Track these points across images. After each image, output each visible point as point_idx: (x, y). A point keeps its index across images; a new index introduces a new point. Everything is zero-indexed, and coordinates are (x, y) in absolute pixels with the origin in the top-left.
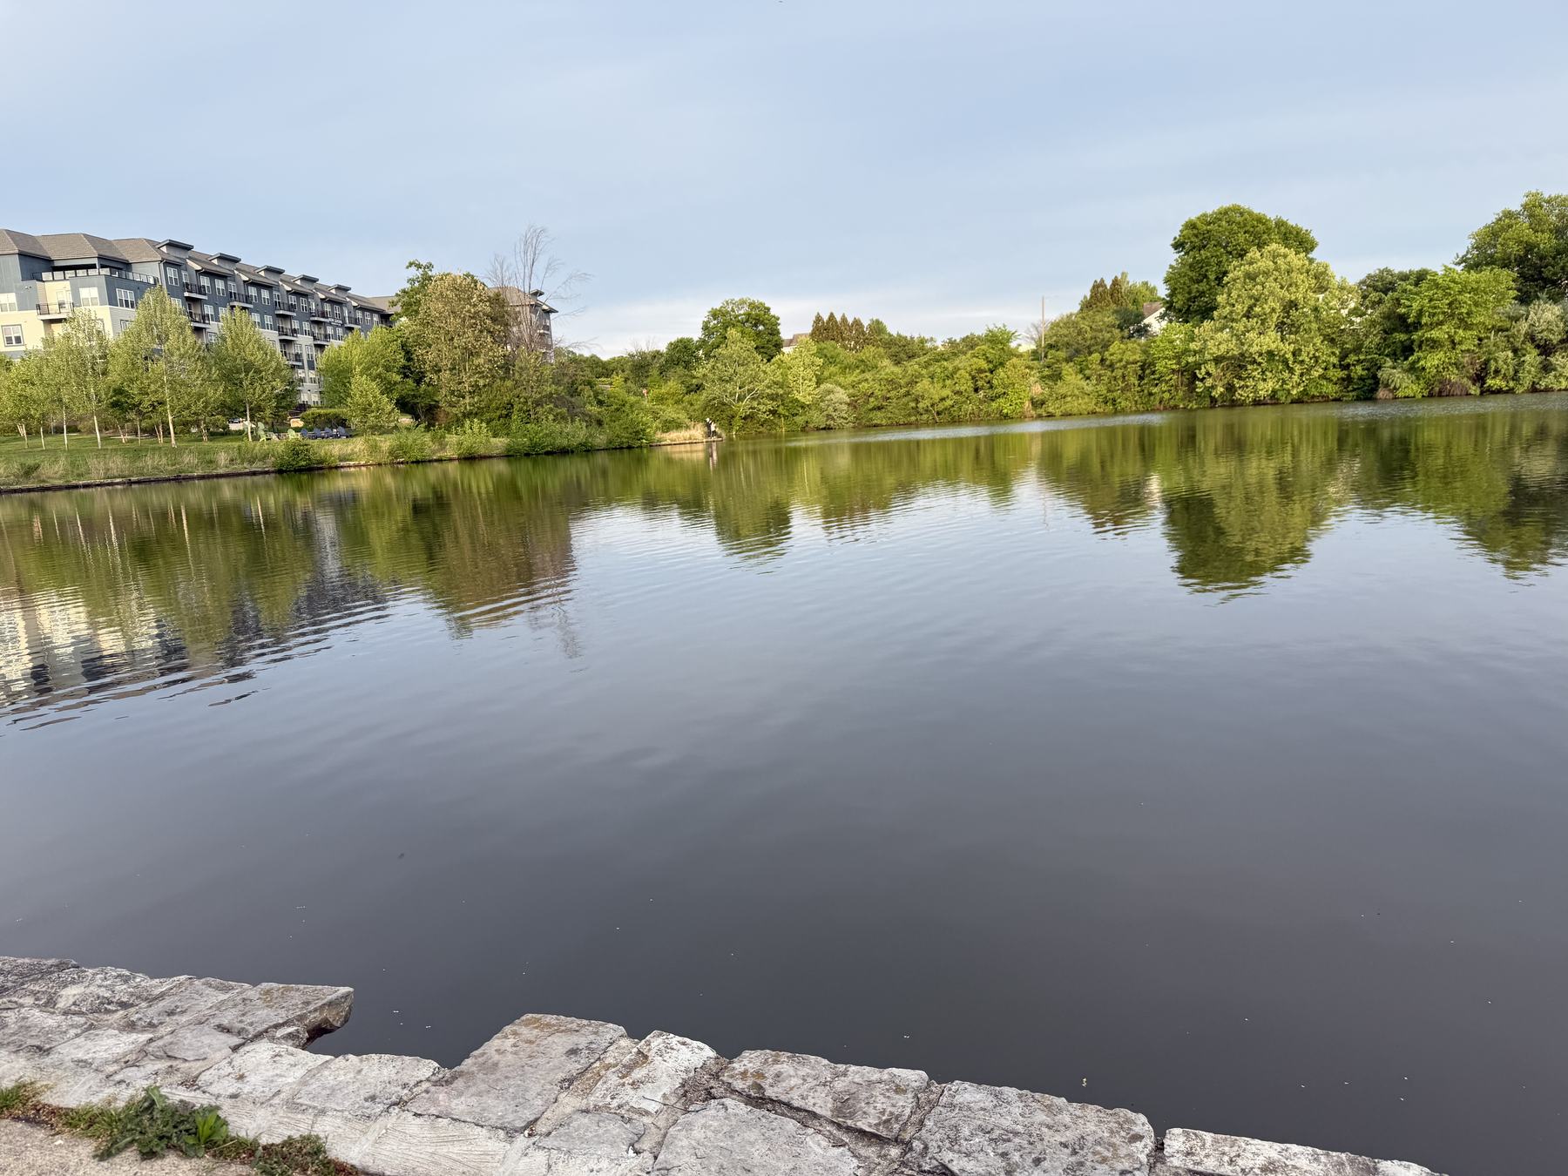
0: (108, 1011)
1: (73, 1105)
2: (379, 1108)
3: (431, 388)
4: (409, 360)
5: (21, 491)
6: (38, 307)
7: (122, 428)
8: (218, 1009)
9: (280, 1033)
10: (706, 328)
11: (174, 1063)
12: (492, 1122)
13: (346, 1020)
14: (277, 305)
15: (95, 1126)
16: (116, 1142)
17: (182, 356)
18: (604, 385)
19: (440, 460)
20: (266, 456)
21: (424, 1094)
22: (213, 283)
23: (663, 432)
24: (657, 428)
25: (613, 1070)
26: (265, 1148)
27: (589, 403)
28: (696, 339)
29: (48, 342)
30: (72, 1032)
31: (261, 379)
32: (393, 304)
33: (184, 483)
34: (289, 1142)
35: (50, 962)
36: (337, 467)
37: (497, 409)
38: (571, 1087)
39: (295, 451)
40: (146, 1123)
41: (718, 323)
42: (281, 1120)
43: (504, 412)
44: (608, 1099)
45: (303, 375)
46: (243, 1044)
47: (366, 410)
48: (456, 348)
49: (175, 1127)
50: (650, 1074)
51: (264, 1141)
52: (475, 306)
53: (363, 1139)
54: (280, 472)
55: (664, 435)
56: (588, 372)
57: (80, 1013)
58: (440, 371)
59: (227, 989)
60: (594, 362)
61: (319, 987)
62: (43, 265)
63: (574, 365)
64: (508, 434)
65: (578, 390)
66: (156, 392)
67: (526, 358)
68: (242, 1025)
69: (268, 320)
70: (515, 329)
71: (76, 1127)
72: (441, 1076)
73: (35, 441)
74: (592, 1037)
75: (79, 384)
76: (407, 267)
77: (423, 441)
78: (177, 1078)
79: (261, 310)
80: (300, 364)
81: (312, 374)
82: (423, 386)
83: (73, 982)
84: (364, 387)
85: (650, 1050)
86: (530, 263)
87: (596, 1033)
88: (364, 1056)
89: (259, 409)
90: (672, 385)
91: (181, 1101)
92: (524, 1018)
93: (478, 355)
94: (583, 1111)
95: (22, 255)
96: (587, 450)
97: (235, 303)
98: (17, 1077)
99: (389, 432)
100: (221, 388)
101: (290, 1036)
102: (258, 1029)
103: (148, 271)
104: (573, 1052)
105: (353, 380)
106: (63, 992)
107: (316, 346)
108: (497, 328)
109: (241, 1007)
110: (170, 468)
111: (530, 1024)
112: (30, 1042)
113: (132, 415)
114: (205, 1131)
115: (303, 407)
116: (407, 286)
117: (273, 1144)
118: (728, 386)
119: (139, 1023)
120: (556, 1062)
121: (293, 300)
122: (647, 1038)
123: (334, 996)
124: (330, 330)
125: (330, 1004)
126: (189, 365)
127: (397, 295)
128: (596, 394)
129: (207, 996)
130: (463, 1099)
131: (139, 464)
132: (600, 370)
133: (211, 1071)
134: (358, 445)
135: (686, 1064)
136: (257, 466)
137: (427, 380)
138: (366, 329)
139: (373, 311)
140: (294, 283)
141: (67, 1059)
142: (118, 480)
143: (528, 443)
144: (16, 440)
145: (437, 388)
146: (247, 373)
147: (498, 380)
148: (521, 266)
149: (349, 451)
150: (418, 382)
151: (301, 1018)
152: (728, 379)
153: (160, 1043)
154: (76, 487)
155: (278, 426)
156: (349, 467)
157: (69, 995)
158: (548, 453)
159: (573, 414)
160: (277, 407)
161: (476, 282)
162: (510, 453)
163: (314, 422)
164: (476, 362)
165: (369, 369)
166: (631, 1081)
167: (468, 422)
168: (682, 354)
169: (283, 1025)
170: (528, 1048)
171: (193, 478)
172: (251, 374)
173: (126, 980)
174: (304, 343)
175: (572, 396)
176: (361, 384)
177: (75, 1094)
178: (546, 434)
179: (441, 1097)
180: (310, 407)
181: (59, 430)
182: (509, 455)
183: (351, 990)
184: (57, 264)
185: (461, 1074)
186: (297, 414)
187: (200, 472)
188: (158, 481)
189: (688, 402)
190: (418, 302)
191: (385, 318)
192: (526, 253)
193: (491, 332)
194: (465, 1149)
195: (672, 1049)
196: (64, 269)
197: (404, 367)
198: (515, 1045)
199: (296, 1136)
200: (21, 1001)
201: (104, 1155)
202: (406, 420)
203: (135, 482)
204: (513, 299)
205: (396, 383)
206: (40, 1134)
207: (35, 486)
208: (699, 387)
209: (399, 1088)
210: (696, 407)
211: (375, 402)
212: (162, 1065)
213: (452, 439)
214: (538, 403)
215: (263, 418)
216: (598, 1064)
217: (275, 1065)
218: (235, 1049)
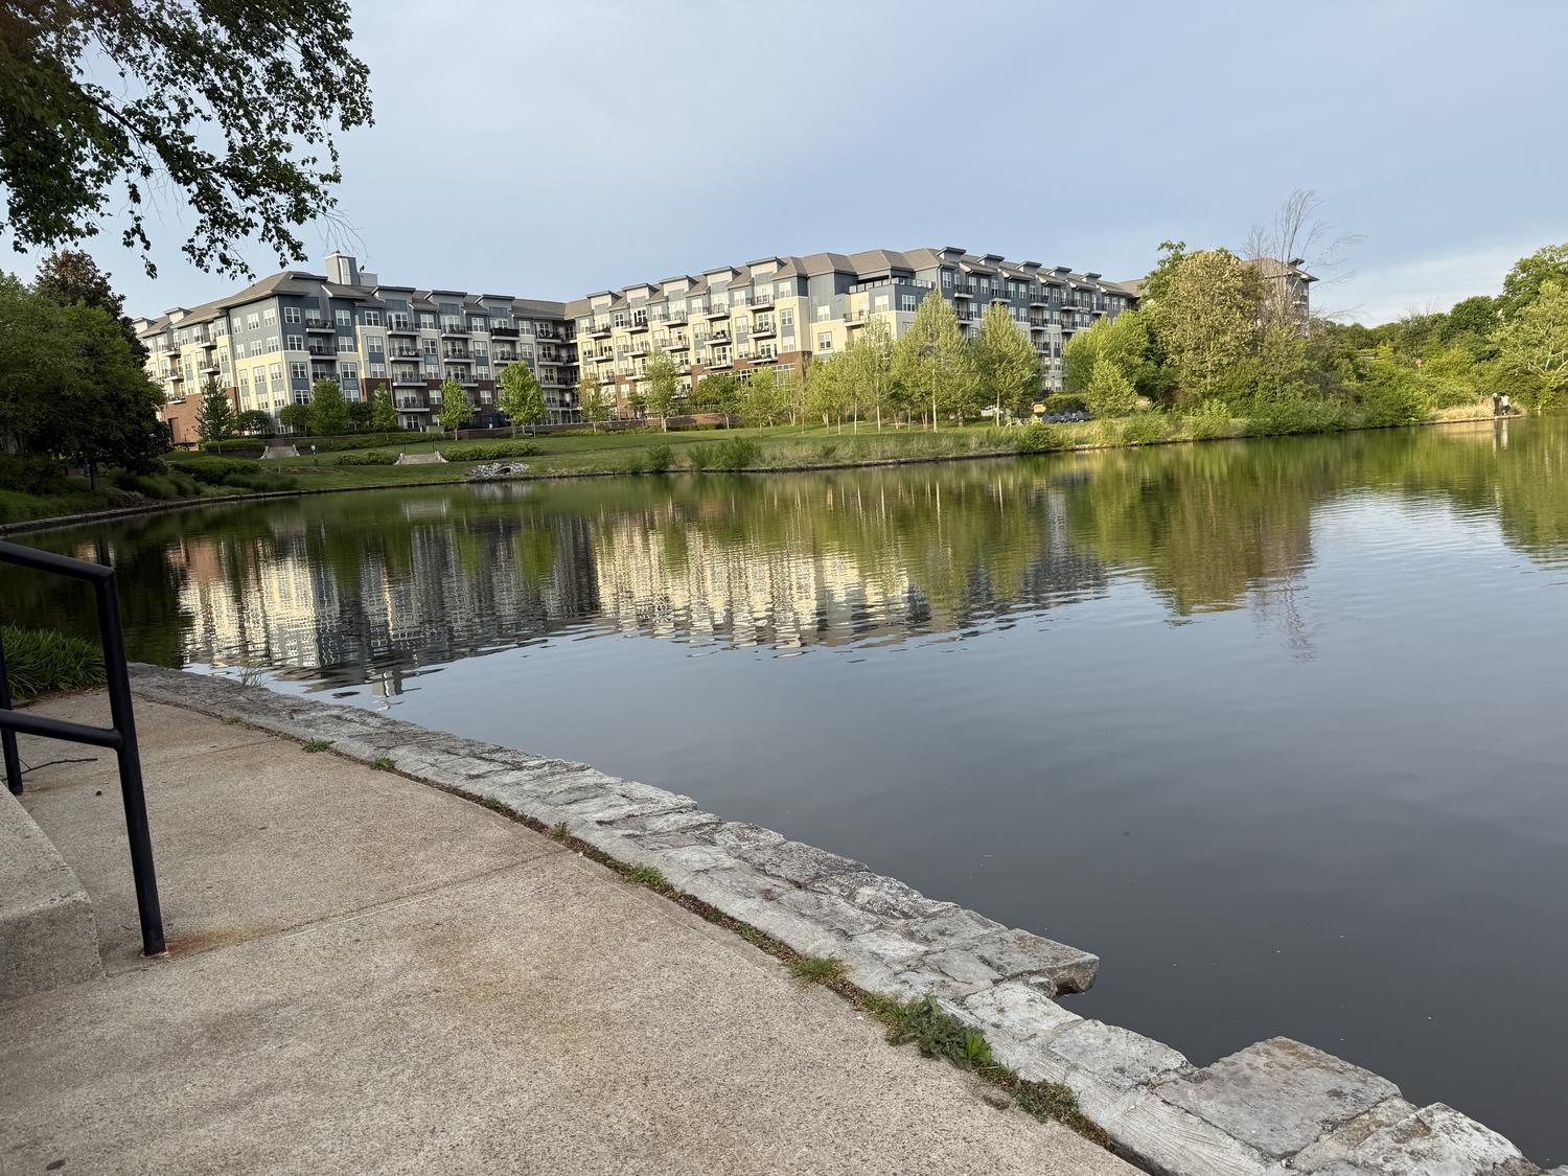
0: (893, 917)
1: (870, 990)
2: (1128, 1083)
3: (1172, 369)
4: (1152, 342)
5: (822, 468)
6: (845, 316)
7: (897, 416)
8: (980, 941)
9: (1033, 980)
10: (1510, 283)
11: (947, 979)
12: (1246, 1137)
13: (1091, 987)
14: (1031, 298)
15: (887, 1014)
16: (902, 1034)
17: (948, 351)
18: (1366, 357)
19: (1174, 442)
20: (1010, 440)
21: (1172, 1084)
22: (979, 283)
23: (1440, 408)
24: (1432, 404)
25: (1386, 1129)
26: (1023, 1082)
27: (1347, 378)
28: (1494, 296)
29: (849, 345)
30: (868, 927)
31: (1012, 368)
32: (1142, 287)
33: (941, 464)
34: (1044, 1085)
35: (850, 861)
36: (1073, 450)
37: (1240, 388)
38: (1335, 1132)
39: (1036, 435)
40: (925, 1025)
41: (1528, 276)
42: (1037, 1061)
43: (1247, 391)
44: (1380, 1160)
45: (1049, 363)
46: (1002, 980)
47: (1105, 393)
48: (1201, 327)
49: (948, 1037)
50: (1435, 1150)
51: (1022, 1075)
52: (1226, 281)
53: (1112, 1106)
54: (1021, 454)
55: (1440, 412)
56: (1348, 343)
57: (873, 912)
58: (1183, 351)
59: (986, 926)
60: (1357, 332)
61: (1068, 947)
62: (851, 279)
63: (1332, 336)
64: (1249, 414)
65: (1335, 364)
66: (925, 384)
67: (1278, 332)
68: (1001, 963)
69: (1023, 312)
70: (1267, 303)
71: (872, 1009)
72: (1189, 1071)
73: (834, 428)
74: (1359, 1085)
75: (868, 380)
76: (1159, 249)
77: (1161, 423)
78: (948, 993)
79: (1017, 304)
80: (1047, 352)
81: (1057, 361)
82: (1164, 368)
83: (867, 884)
84: (1105, 372)
85: (1432, 1122)
86: (1291, 230)
87: (1364, 1082)
88: (1113, 1027)
89: (1008, 396)
90: (1457, 352)
91: (953, 1015)
92: (1277, 1039)
93: (1225, 333)
94: (1350, 1163)
95: (837, 273)
96: (1340, 430)
97: (996, 299)
98: (829, 952)
99: (1127, 414)
100: (978, 378)
101: (1041, 986)
102: (1015, 971)
103: (928, 277)
104: (1336, 1094)
105: (1095, 365)
106: (861, 890)
107: (1064, 334)
108: (1248, 302)
109: (999, 945)
110: (931, 450)
111: (1284, 1048)
112: (839, 925)
113: (905, 405)
114: (973, 1049)
115: (1047, 393)
116: (1157, 268)
117: (1030, 1082)
118: (1536, 351)
119: (918, 934)
120: (1317, 1098)
121: (1046, 292)
122: (1429, 1107)
123: (1082, 960)
124: (1078, 318)
125: (1078, 966)
126: (954, 358)
127: (1146, 278)
128: (1357, 368)
129: (970, 926)
130: (1212, 1102)
131: (908, 447)
132: (1363, 340)
133: (976, 996)
134: (1095, 428)
135: (1483, 1154)
136: (1001, 450)
137: (1168, 361)
138: (1112, 314)
139: (1120, 296)
140: (1049, 276)
141: (865, 948)
142: (891, 461)
143: (1271, 423)
144: (820, 427)
145: (1179, 369)
146: (1001, 362)
147: (1244, 358)
148: (1281, 235)
149: (1086, 434)
150: (1159, 364)
151: (1052, 972)
152: (1537, 342)
153: (935, 957)
154: (860, 466)
155: (1023, 413)
156: (1085, 449)
157: (865, 893)
158: (1292, 434)
159: (1326, 389)
160: (1024, 394)
161: (1230, 257)
162: (1250, 434)
163: (1055, 407)
164: (1222, 340)
165: (1112, 353)
166: (1409, 1150)
167: (1207, 402)
168: (1473, 317)
169: (1036, 973)
170: (1284, 1074)
171: (947, 460)
172: (1004, 364)
173: (907, 894)
174: (1053, 331)
175: (1327, 371)
176: (1102, 369)
177: (871, 980)
178: (1293, 413)
179: (1190, 1093)
180: (1052, 393)
181: (851, 419)
182: (1248, 437)
183: (1097, 958)
184: (861, 278)
185: (1211, 1076)
186: (1040, 400)
187: (954, 455)
188: (920, 462)
189: (1477, 372)
190: (1167, 283)
191: (1132, 302)
192: (1288, 221)
193: (1240, 307)
194: (1216, 1154)
195: (1463, 1131)
196: (865, 281)
197: (1147, 350)
198: (1267, 1065)
199: (1051, 1082)
200: (831, 889)
201: (894, 1041)
202: (1143, 402)
203: (903, 463)
204: (1269, 271)
205: (1137, 366)
206: (847, 1006)
207: (829, 465)
208: (1493, 355)
209: (1147, 1070)
210: (1487, 378)
211: (1115, 385)
212: (937, 978)
213: (1188, 419)
214: (1286, 380)
215: (1010, 405)
216: (1366, 1117)
217: (1030, 1009)
218: (996, 982)
